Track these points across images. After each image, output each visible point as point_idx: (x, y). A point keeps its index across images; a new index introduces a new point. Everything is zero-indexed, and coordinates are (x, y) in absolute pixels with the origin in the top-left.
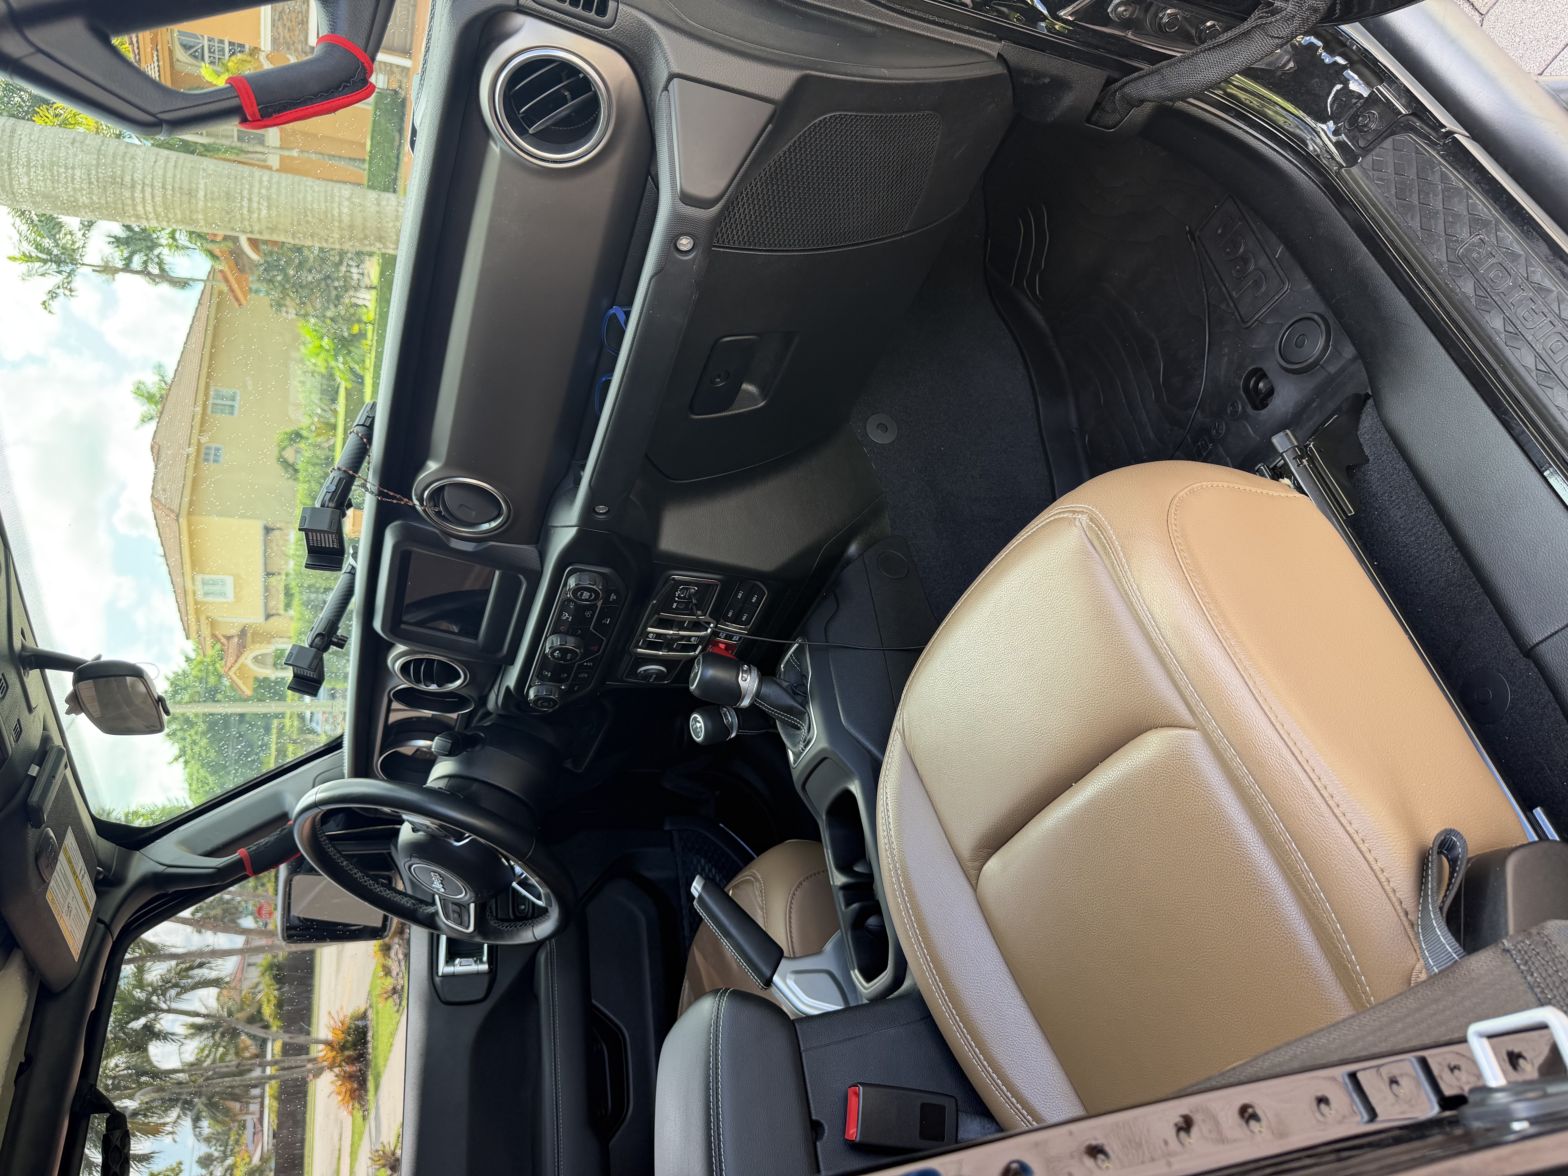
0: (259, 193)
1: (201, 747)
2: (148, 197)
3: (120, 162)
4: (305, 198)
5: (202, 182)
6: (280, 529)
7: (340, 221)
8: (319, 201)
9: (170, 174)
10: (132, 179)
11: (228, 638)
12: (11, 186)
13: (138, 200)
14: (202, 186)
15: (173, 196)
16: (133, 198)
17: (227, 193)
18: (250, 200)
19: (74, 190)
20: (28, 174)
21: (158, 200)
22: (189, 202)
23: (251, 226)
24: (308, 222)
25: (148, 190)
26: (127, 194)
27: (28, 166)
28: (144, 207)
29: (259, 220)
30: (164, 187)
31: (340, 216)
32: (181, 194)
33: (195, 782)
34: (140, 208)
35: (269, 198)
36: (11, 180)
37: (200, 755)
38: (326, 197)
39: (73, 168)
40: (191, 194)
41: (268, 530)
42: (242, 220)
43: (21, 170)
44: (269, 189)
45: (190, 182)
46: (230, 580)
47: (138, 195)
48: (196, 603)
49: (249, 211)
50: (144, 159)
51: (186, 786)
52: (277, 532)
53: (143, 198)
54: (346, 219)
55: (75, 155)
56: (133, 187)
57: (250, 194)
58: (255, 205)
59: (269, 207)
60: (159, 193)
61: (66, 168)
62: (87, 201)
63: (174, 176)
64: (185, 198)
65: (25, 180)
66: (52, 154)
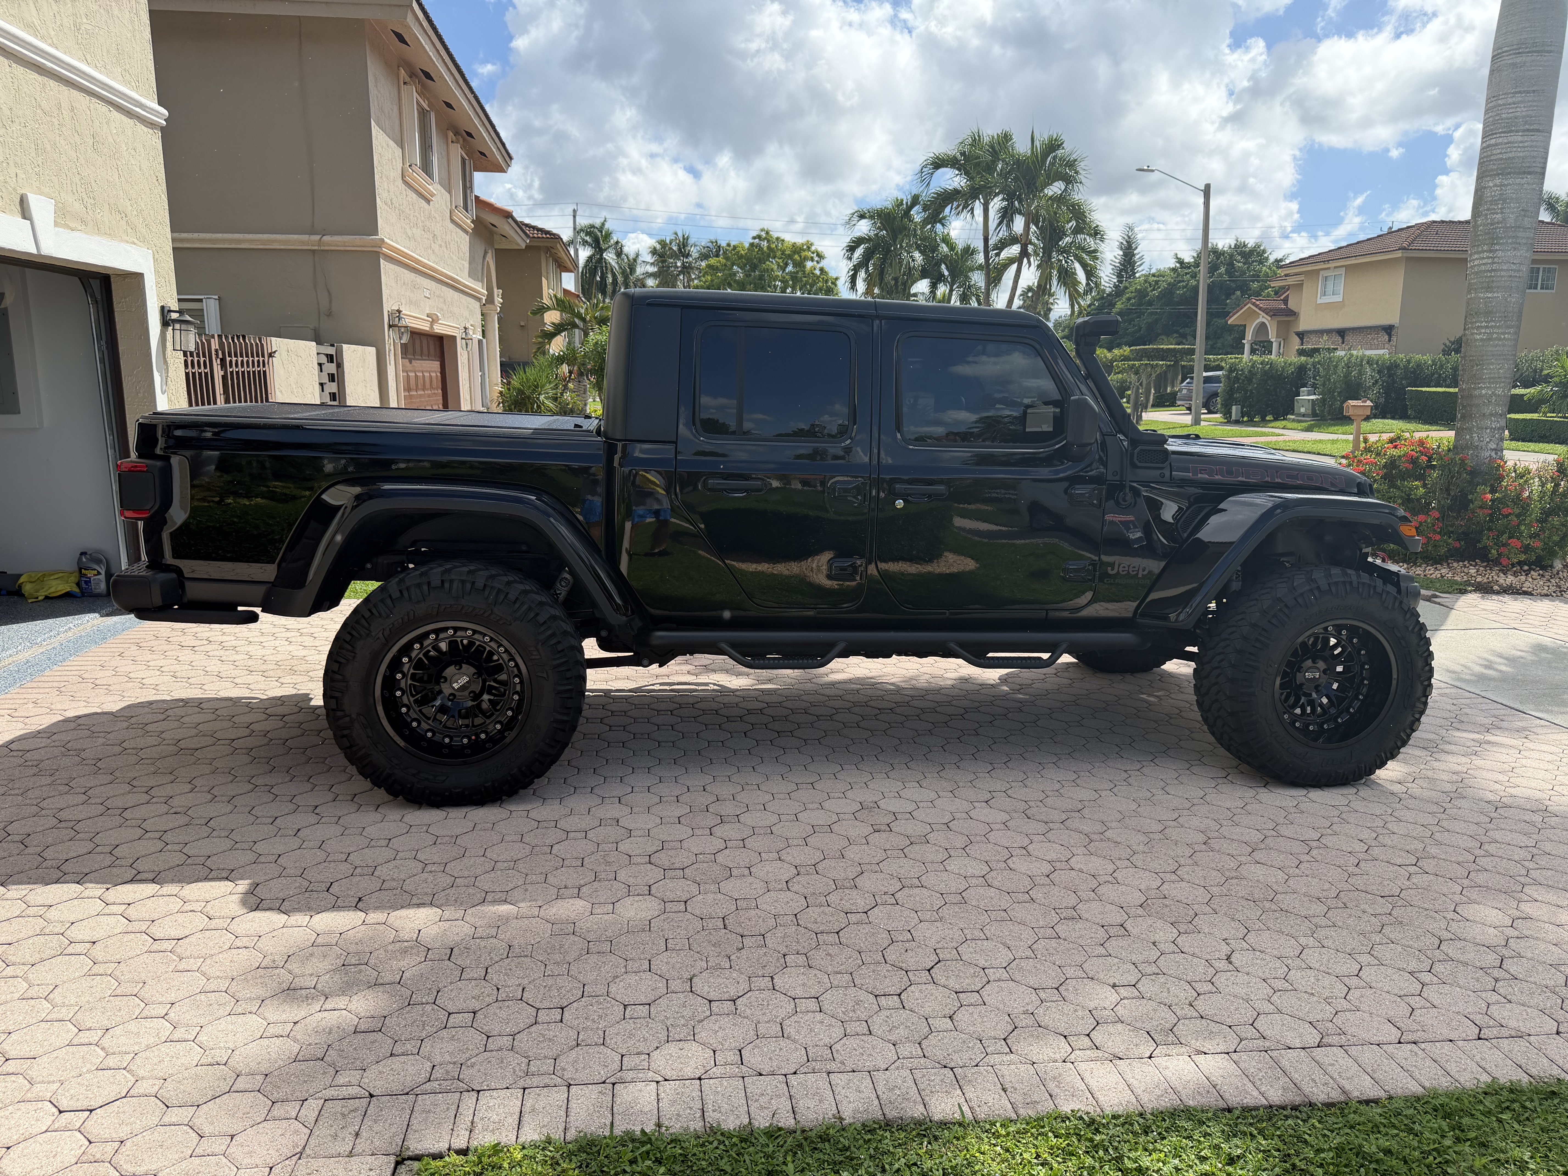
0: (1494, 333)
1: (1188, 281)
2: (1484, 261)
3: (1510, 241)
4: (1492, 364)
5: (1499, 295)
6: (1390, 341)
7: (1475, 389)
8: (1490, 373)
9: (1503, 273)
10: (1497, 250)
11: (1286, 301)
12: (1487, 176)
13: (1481, 255)
14: (1495, 295)
15: (1486, 277)
16: (1483, 251)
17: (1491, 312)
18: (1487, 327)
19: (1486, 215)
20: (1495, 185)
21: (1483, 268)
22: (1482, 288)
23: (1468, 328)
24: (1473, 367)
25: (1490, 261)
26: (1485, 248)
27: (1501, 185)
28: (1477, 259)
29: (1472, 334)
30: (1492, 270)
31: (1479, 388)
32: (1488, 282)
33: (1156, 279)
34: (1476, 256)
35: (1490, 339)
36: (1490, 176)
37: (1180, 282)
38: (1493, 378)
39: (1502, 213)
40: (1489, 289)
41: (1389, 330)
42: (1471, 323)
43: (1498, 181)
44: (1496, 339)
45: (1498, 287)
46: (1339, 298)
47: (1485, 255)
48: (1318, 271)
49: (1478, 327)
50: (1515, 255)
51: (1153, 271)
52: (1387, 337)
53: (1484, 258)
54: (1477, 392)
55: (1513, 213)
56: (1490, 251)
57: (1492, 327)
58: (1483, 331)
59: (1482, 340)
60: (1488, 267)
61: (1501, 209)
62: (1479, 223)
63: (1502, 277)
64: (1485, 285)
65: (1491, 184)
66: (1512, 199)
